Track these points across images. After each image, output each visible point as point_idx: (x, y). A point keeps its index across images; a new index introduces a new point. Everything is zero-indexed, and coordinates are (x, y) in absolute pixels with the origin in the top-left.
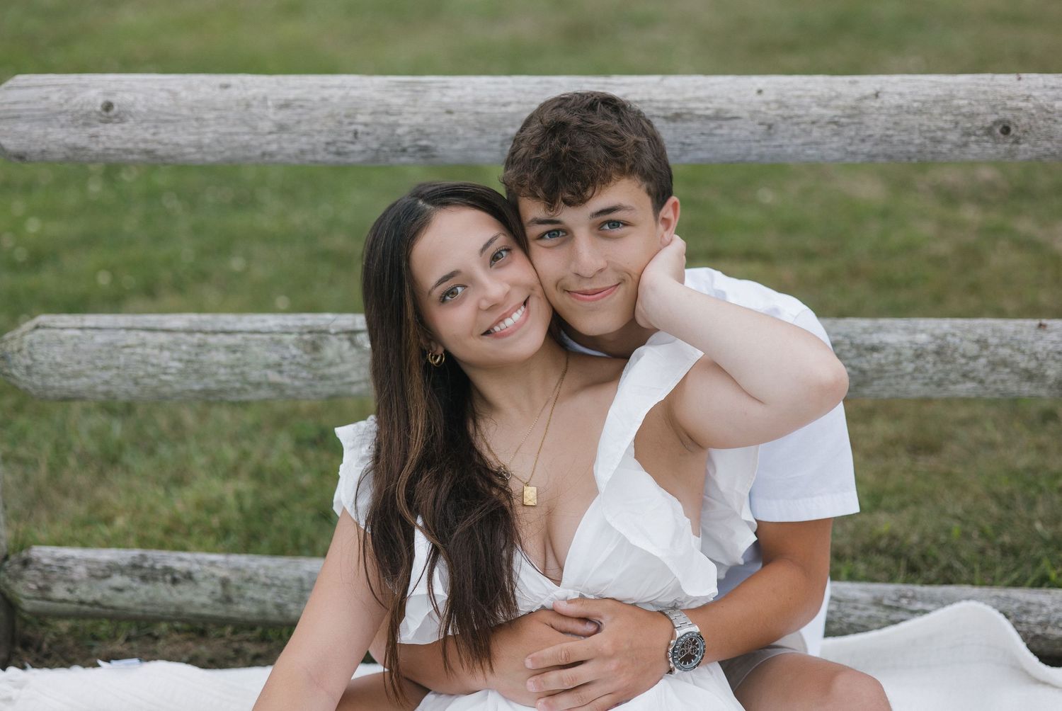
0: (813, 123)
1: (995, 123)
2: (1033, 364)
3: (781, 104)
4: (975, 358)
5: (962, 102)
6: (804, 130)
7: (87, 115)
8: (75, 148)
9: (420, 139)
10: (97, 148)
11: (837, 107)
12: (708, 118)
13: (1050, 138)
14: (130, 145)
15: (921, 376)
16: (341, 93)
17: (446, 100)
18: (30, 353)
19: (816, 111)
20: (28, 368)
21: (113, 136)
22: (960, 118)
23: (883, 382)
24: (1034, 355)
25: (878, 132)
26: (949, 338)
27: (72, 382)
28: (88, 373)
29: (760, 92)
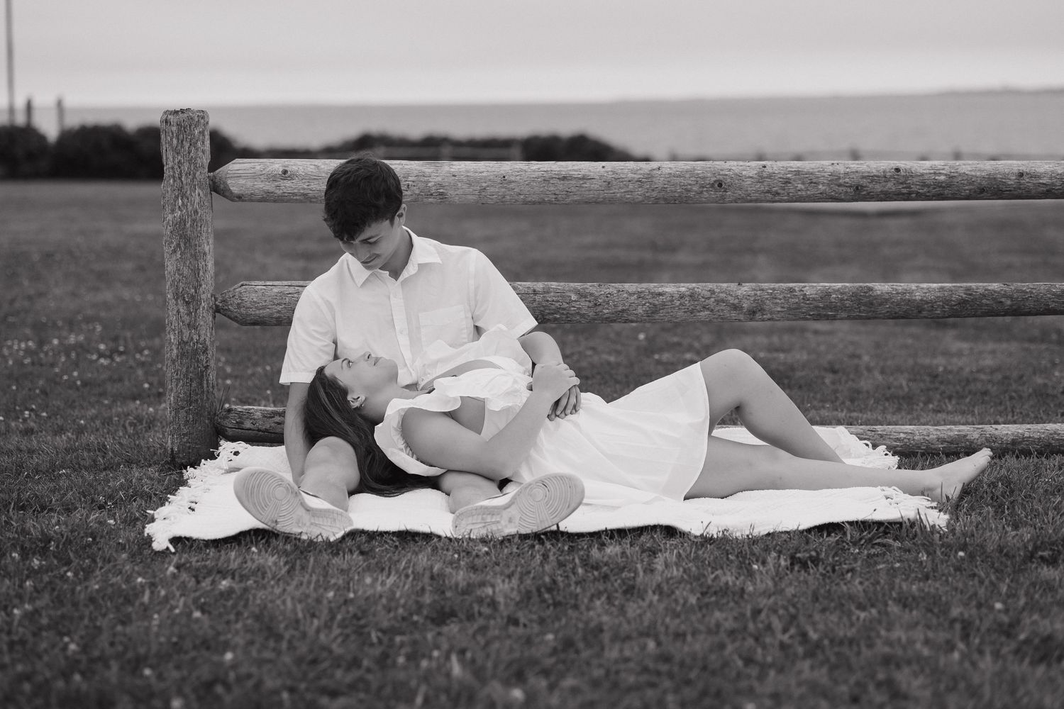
0: (630, 181)
1: (715, 181)
2: (736, 301)
3: (614, 172)
4: (709, 298)
5: (699, 172)
6: (625, 185)
7: (274, 176)
8: (268, 192)
9: (439, 189)
10: (279, 192)
11: (641, 174)
12: (580, 179)
13: (741, 189)
14: (296, 191)
15: (683, 307)
16: (401, 166)
17: (452, 170)
18: (240, 297)
19: (630, 175)
20: (238, 304)
21: (287, 186)
22: (698, 179)
23: (665, 311)
24: (737, 297)
25: (660, 186)
26: (696, 289)
27: (261, 311)
28: (269, 307)
29: (603, 167)
